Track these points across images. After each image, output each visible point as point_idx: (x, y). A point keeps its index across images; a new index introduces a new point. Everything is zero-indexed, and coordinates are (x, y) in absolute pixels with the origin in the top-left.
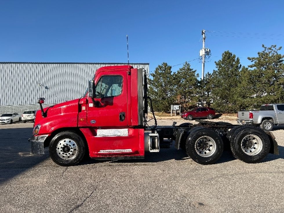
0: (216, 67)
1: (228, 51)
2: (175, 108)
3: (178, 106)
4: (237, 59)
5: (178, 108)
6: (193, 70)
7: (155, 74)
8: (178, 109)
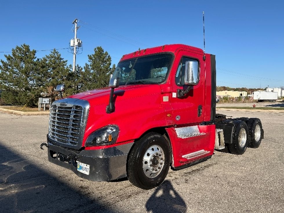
0: (89, 61)
1: (101, 47)
2: (45, 102)
3: (48, 99)
4: (109, 56)
5: (48, 101)
6: (64, 60)
7: (12, 56)
8: (48, 103)
